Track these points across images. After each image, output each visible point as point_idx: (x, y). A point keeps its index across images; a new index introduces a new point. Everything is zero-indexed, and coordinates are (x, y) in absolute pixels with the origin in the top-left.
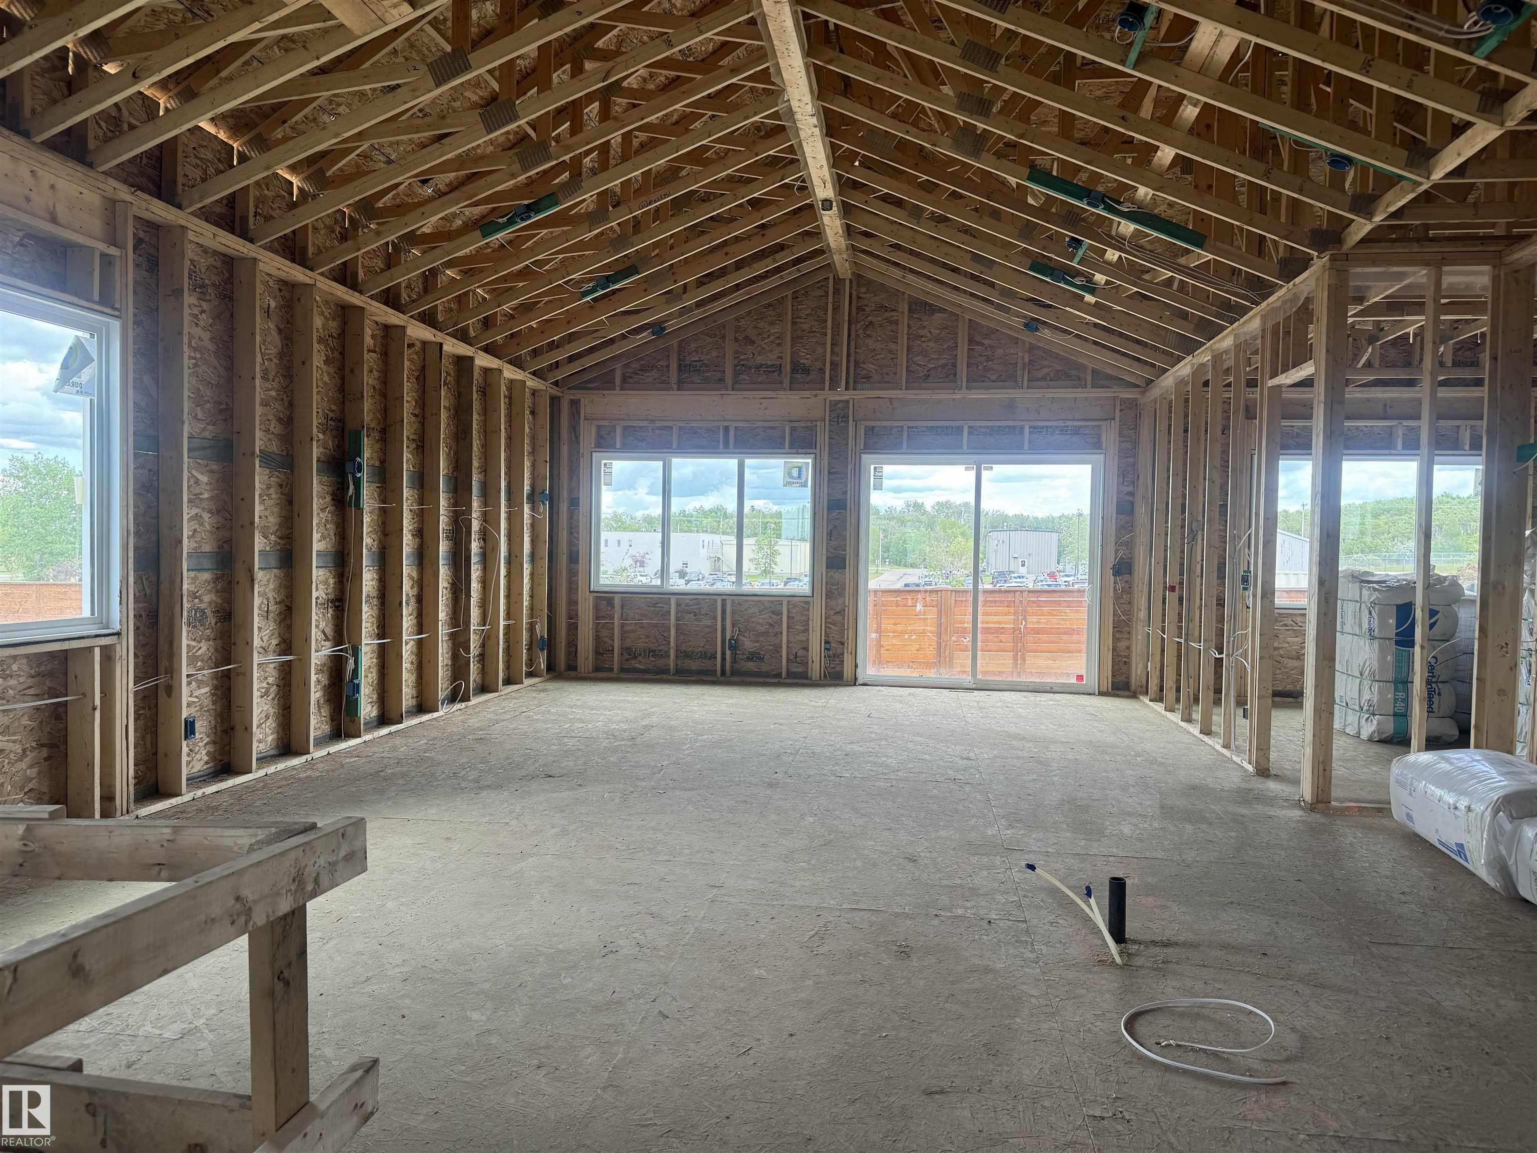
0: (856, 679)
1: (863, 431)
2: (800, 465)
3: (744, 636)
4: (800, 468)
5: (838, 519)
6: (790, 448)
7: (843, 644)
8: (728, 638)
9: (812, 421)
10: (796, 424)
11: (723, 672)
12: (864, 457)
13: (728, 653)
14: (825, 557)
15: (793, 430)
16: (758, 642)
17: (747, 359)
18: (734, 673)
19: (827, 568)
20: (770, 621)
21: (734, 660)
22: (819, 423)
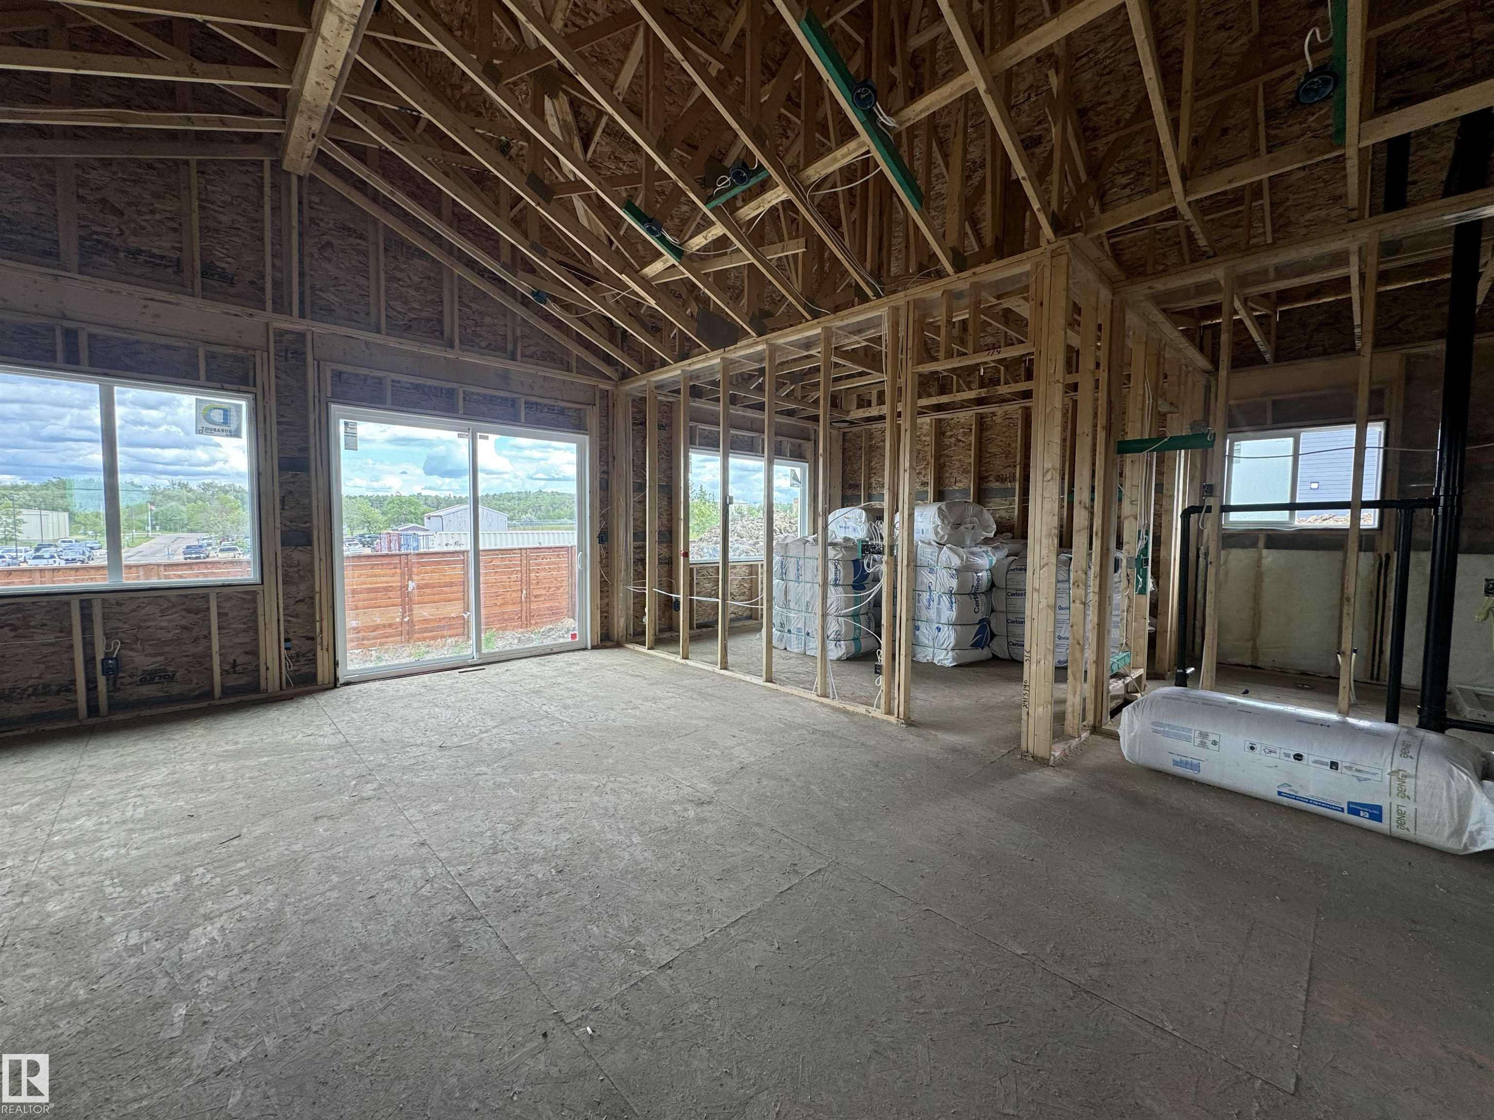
0: (336, 679)
1: (329, 374)
2: (225, 406)
3: (132, 649)
4: (226, 412)
5: (293, 483)
6: (208, 379)
7: (313, 639)
8: (100, 656)
9: (247, 349)
10: (215, 349)
11: (93, 709)
12: (333, 407)
13: (102, 681)
14: (278, 532)
15: (211, 357)
16: (161, 654)
17: (108, 235)
18: (114, 706)
19: (283, 545)
20: (183, 622)
21: (113, 687)
22: (258, 353)
